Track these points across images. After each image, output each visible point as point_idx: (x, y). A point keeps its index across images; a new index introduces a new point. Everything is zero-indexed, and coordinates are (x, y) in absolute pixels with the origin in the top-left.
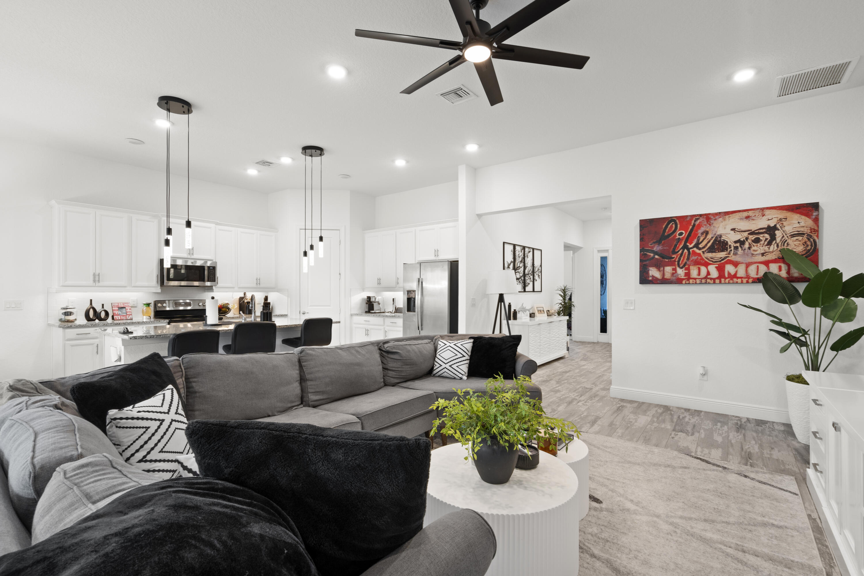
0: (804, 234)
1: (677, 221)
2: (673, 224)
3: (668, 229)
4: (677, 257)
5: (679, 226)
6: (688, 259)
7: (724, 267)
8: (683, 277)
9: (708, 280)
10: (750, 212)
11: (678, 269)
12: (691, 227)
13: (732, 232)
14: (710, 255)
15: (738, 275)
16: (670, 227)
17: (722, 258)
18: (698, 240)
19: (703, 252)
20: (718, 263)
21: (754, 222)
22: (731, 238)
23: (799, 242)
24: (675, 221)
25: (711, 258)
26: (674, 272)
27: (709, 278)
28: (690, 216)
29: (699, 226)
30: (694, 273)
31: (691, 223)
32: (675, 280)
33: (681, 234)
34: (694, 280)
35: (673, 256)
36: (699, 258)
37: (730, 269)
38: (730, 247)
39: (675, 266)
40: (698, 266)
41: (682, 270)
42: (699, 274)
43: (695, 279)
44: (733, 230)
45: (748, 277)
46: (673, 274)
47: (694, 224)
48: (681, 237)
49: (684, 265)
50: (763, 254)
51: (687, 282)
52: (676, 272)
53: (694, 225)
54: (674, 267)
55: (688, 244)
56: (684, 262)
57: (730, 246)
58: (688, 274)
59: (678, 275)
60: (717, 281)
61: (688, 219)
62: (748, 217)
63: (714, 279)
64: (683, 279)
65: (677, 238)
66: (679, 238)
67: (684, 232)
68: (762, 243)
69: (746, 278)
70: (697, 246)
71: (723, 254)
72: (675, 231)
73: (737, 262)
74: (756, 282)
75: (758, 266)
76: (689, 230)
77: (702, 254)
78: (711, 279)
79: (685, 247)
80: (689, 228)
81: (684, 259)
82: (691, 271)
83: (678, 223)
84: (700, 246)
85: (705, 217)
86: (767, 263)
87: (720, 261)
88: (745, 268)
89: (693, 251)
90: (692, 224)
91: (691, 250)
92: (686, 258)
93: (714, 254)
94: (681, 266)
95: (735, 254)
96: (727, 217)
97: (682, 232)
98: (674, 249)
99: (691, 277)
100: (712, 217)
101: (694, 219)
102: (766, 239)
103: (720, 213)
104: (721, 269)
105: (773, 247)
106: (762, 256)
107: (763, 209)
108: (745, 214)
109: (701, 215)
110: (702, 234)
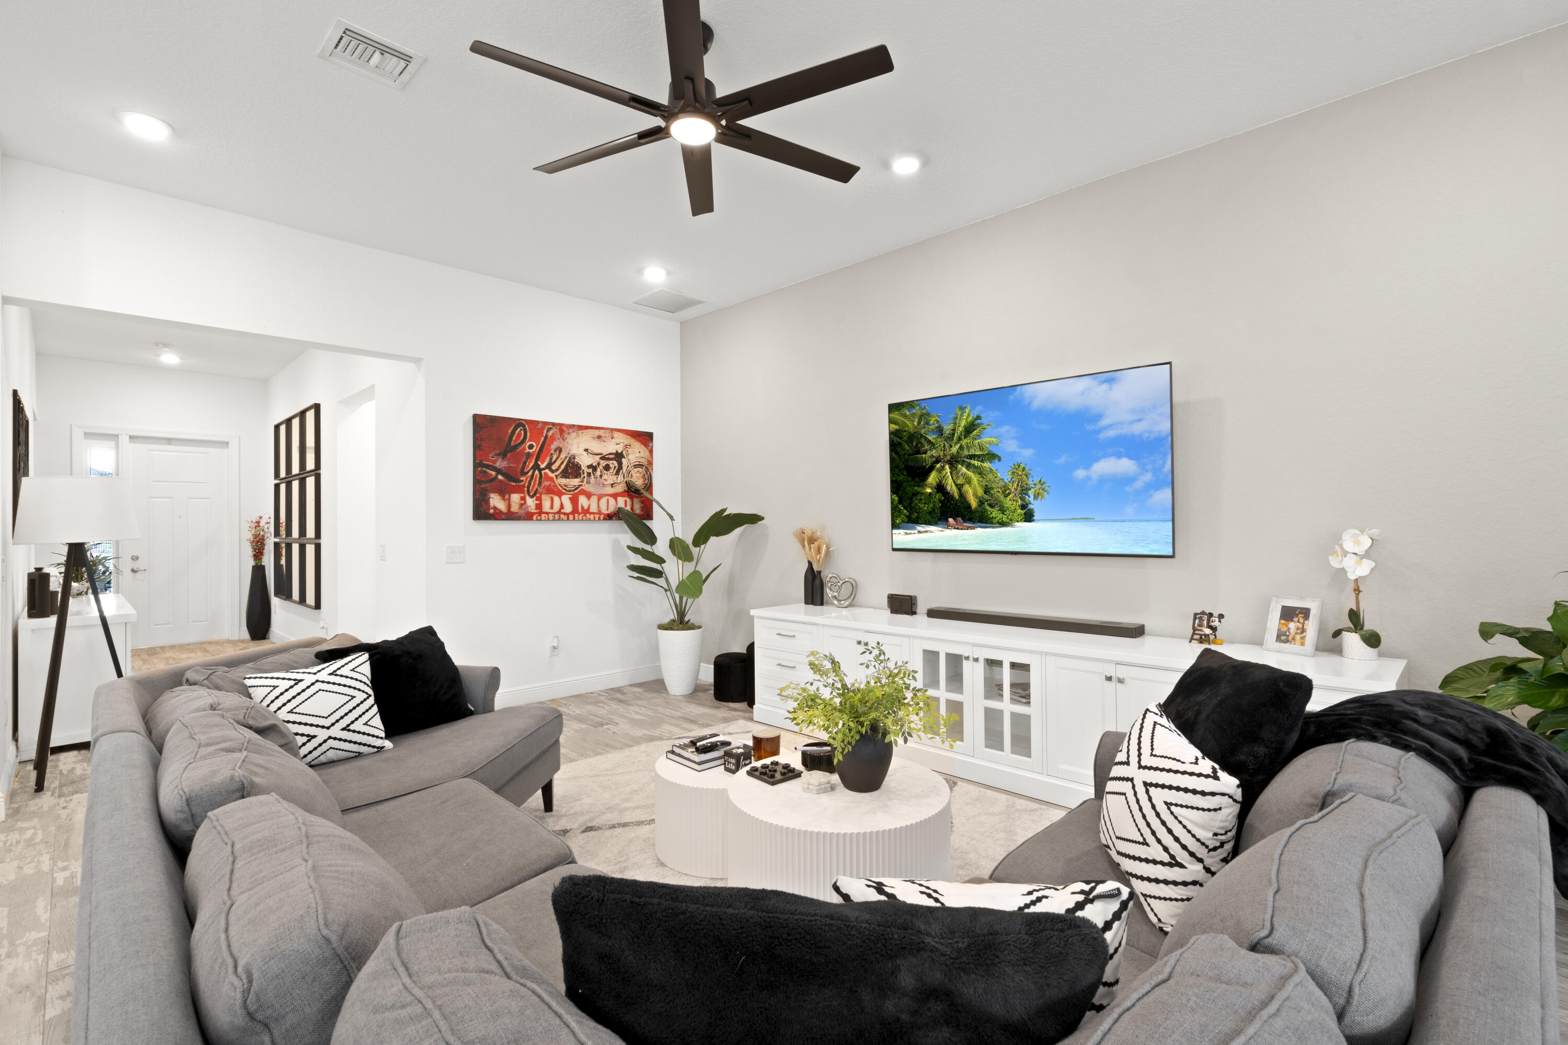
0: (643, 465)
1: (527, 426)
2: (521, 430)
3: (515, 436)
4: (526, 479)
5: (528, 434)
6: (540, 484)
7: (578, 498)
8: (533, 511)
9: (562, 516)
10: (602, 431)
11: (528, 498)
12: (543, 439)
13: (585, 453)
14: (563, 481)
15: (591, 511)
16: (518, 435)
17: (575, 486)
18: (551, 459)
19: (556, 476)
20: (572, 493)
21: (604, 444)
22: (585, 461)
23: (639, 474)
24: (524, 426)
25: (565, 485)
26: (523, 502)
27: (562, 513)
28: (542, 422)
29: (553, 439)
30: (546, 506)
31: (543, 433)
32: (524, 515)
33: (531, 447)
34: (546, 515)
35: (522, 479)
36: (552, 484)
37: (583, 500)
38: (584, 474)
39: (524, 493)
40: (551, 495)
41: (533, 499)
42: (552, 507)
43: (548, 513)
44: (586, 450)
45: (600, 513)
46: (522, 505)
47: (546, 435)
48: (531, 451)
49: (535, 494)
50: (612, 485)
51: (539, 518)
52: (525, 503)
53: (546, 437)
54: (523, 495)
55: (539, 463)
56: (535, 489)
57: (583, 470)
58: (539, 506)
59: (528, 507)
60: (571, 517)
61: (540, 426)
62: (599, 437)
63: (567, 514)
64: (534, 513)
65: (526, 451)
66: (529, 453)
67: (534, 444)
68: (611, 471)
69: (597, 514)
70: (549, 466)
71: (575, 482)
72: (523, 441)
73: (589, 492)
74: (607, 519)
75: (608, 500)
76: (541, 442)
77: (555, 478)
78: (565, 514)
79: (536, 467)
80: (541, 439)
81: (534, 486)
82: (543, 503)
83: (528, 429)
84: (554, 467)
85: (558, 427)
86: (615, 496)
87: (574, 490)
88: (597, 501)
89: (545, 473)
90: (544, 435)
91: (543, 472)
92: (537, 482)
93: (567, 480)
94: (531, 494)
95: (588, 483)
96: (580, 432)
97: (532, 444)
98: (523, 468)
99: (544, 510)
100: (566, 430)
101: (546, 428)
102: (615, 467)
103: (573, 425)
104: (574, 501)
105: (620, 478)
106: (612, 487)
107: (612, 430)
108: (597, 433)
109: (554, 424)
110: (555, 451)
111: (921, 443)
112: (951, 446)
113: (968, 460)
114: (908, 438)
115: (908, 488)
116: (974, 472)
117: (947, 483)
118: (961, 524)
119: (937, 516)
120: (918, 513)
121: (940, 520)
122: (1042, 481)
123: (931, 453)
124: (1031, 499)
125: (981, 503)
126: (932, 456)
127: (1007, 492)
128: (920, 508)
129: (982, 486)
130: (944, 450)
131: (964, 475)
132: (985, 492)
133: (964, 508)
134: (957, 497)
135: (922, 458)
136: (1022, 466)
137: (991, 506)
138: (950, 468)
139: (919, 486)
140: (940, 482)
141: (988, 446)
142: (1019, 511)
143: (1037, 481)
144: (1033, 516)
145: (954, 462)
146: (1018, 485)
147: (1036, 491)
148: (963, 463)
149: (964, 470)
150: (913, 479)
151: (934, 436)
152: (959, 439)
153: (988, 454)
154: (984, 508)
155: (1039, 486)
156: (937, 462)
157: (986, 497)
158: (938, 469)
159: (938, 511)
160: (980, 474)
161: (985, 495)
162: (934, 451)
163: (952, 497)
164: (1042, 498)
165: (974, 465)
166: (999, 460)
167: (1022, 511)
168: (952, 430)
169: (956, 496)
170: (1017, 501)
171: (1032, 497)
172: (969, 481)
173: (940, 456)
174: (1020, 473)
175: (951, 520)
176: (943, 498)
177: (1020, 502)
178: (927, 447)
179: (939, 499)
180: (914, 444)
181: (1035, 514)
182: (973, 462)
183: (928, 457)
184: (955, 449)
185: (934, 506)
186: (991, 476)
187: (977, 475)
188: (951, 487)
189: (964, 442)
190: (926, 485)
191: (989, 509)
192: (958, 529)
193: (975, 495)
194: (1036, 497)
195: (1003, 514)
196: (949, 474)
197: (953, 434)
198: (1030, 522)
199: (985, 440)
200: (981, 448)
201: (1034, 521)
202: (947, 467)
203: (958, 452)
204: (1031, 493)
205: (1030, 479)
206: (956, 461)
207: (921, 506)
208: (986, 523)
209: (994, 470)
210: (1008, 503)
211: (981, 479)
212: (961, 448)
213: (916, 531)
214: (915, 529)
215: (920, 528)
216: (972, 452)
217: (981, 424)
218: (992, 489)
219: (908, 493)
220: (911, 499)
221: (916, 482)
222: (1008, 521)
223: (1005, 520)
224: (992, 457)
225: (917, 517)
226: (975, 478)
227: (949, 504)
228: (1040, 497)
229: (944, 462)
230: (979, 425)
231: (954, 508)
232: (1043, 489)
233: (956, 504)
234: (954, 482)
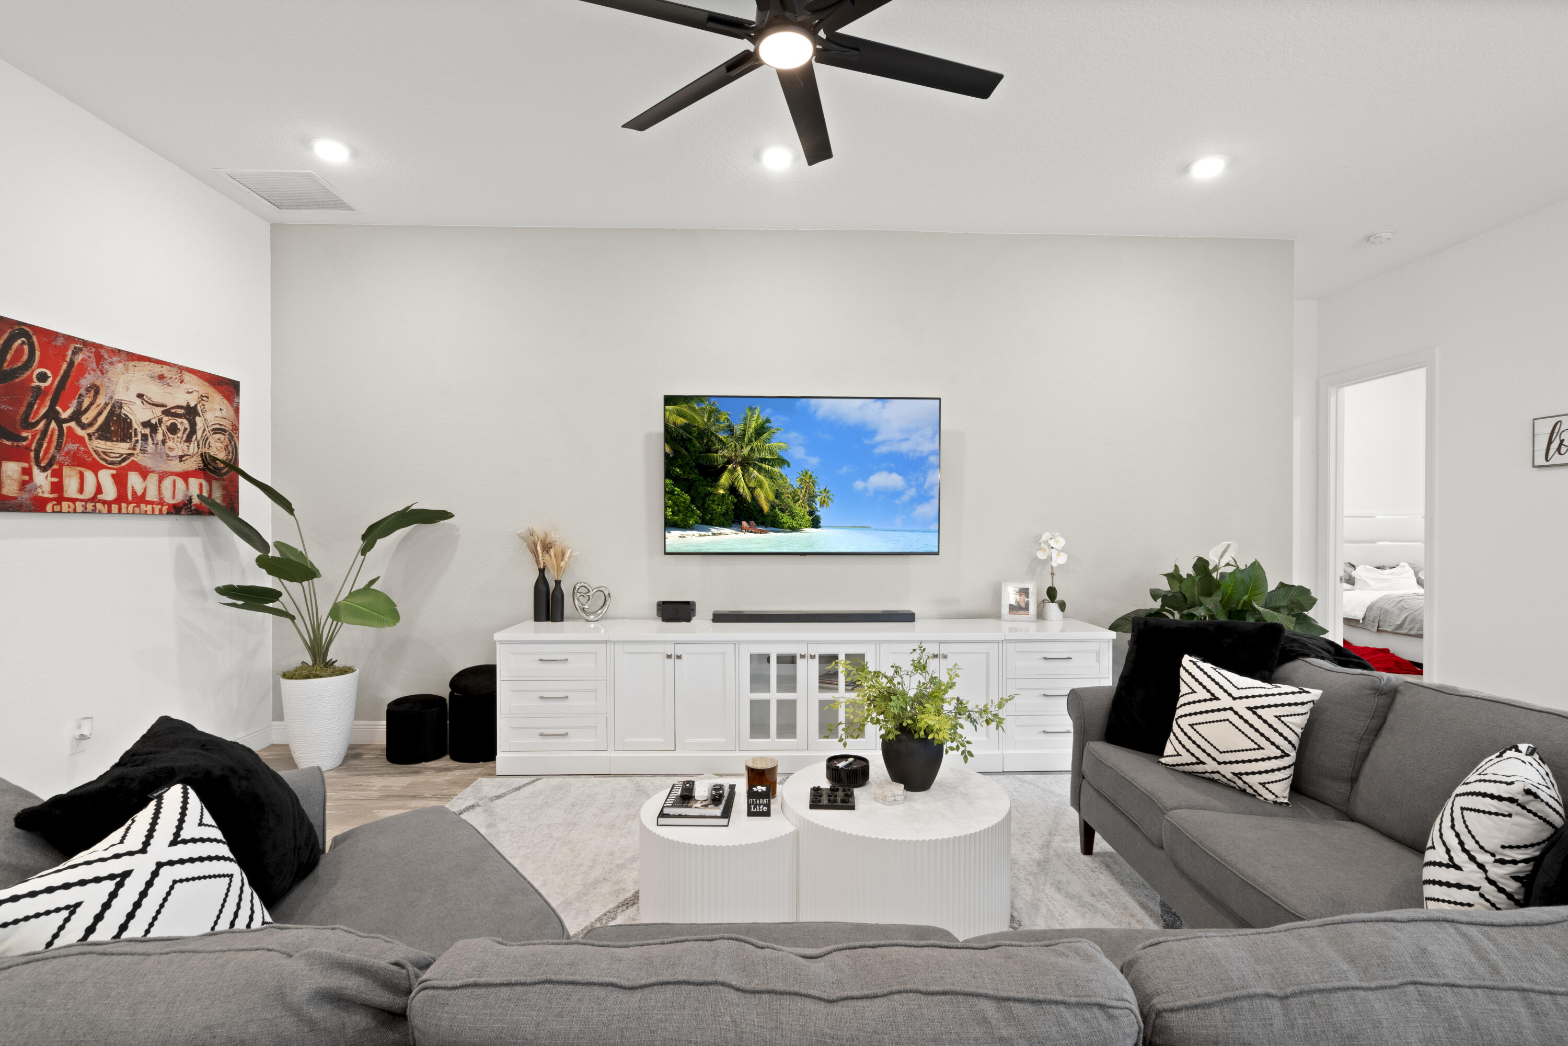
0: (225, 431)
1: (34, 338)
2: (23, 343)
3: (12, 352)
4: (34, 436)
5: (38, 353)
6: (59, 447)
7: (127, 476)
8: (46, 495)
9: (99, 506)
10: (165, 367)
11: (36, 471)
12: (65, 366)
13: (139, 401)
14: (101, 445)
15: (148, 498)
16: (16, 350)
17: (122, 455)
18: (80, 404)
19: (89, 435)
20: (116, 466)
21: (169, 390)
22: (138, 414)
23: (220, 444)
24: (29, 337)
25: (104, 453)
26: (26, 478)
27: (99, 501)
28: (64, 335)
29: (83, 369)
30: (71, 487)
31: (65, 356)
32: (29, 502)
33: (42, 377)
34: (71, 504)
35: (24, 434)
36: (82, 449)
37: (134, 480)
38: (136, 435)
39: (28, 461)
40: (79, 469)
41: (45, 474)
42: (81, 490)
43: (73, 500)
44: (140, 396)
45: (161, 502)
46: (24, 484)
47: (71, 359)
48: (43, 385)
49: (50, 464)
50: (181, 457)
51: (57, 508)
52: (31, 479)
53: (71, 364)
54: (26, 465)
55: (58, 408)
56: (50, 455)
57: (136, 430)
58: (57, 488)
59: (36, 488)
60: (115, 508)
61: (60, 342)
62: (161, 377)
63: (108, 504)
64: (48, 500)
65: (34, 384)
66: (39, 388)
67: (49, 374)
68: (180, 435)
69: (158, 504)
70: (76, 416)
71: (122, 448)
72: (28, 365)
73: (145, 468)
74: (172, 514)
75: (174, 481)
76: (62, 372)
77: (86, 438)
78: (104, 502)
79: (52, 415)
80: (61, 366)
81: (49, 449)
82: (66, 481)
83: (36, 344)
84: (85, 419)
85: (94, 350)
86: (185, 476)
87: (120, 463)
88: (157, 483)
89: (69, 428)
90: (68, 359)
91: (65, 426)
92: (54, 444)
93: (109, 443)
94: (43, 464)
95: (143, 451)
96: (131, 364)
97: (46, 374)
98: (27, 415)
99: (66, 495)
100: (106, 356)
101: (72, 347)
102: (185, 429)
103: (119, 351)
104: (120, 480)
105: (193, 449)
106: (181, 461)
107: (182, 369)
108: (158, 369)
109: (85, 343)
110: (88, 390)
111: (712, 441)
112: (742, 448)
113: (759, 464)
114: (698, 434)
115: (701, 488)
116: (765, 476)
117: (740, 486)
118: (754, 528)
119: (731, 519)
120: (712, 514)
121: (733, 522)
122: (827, 490)
123: (723, 453)
124: (818, 506)
125: (773, 507)
126: (723, 456)
127: (797, 497)
128: (713, 510)
129: (773, 490)
130: (736, 451)
131: (755, 478)
132: (776, 497)
133: (757, 511)
134: (750, 500)
135: (713, 457)
136: (809, 473)
137: (782, 511)
138: (741, 470)
139: (711, 487)
140: (733, 483)
141: (777, 450)
142: (808, 517)
143: (822, 489)
144: (820, 522)
145: (745, 463)
146: (806, 492)
147: (822, 498)
148: (754, 466)
149: (755, 473)
150: (705, 479)
151: (726, 435)
152: (750, 441)
153: (778, 459)
154: (776, 513)
155: (824, 494)
156: (729, 462)
157: (777, 502)
158: (730, 470)
159: (731, 514)
160: (771, 478)
161: (776, 500)
162: (726, 451)
163: (745, 500)
164: (827, 506)
165: (765, 469)
166: (789, 466)
167: (810, 518)
168: (743, 430)
169: (749, 498)
170: (805, 508)
171: (818, 504)
172: (761, 485)
173: (731, 457)
174: (808, 480)
175: (744, 523)
176: (736, 501)
177: (808, 509)
178: (718, 446)
179: (732, 502)
180: (705, 441)
181: (821, 521)
182: (764, 465)
183: (720, 456)
184: (746, 451)
185: (728, 508)
186: (781, 481)
187: (768, 479)
188: (743, 489)
189: (755, 444)
190: (719, 486)
191: (780, 514)
192: (751, 532)
193: (767, 499)
194: (822, 505)
195: (793, 519)
196: (741, 476)
197: (744, 435)
198: (817, 528)
199: (775, 444)
200: (771, 453)
201: (820, 527)
202: (739, 468)
203: (749, 454)
204: (818, 500)
205: (817, 487)
206: (748, 463)
207: (715, 507)
208: (778, 527)
209: (784, 476)
210: (797, 508)
211: (772, 484)
212: (752, 450)
213: (710, 533)
214: (709, 530)
215: (714, 530)
216: (763, 455)
217: (770, 427)
218: (783, 494)
219: (700, 493)
220: (704, 499)
221: (708, 482)
222: (798, 526)
223: (795, 525)
224: (781, 462)
225: (711, 519)
226: (766, 482)
227: (742, 507)
228: (825, 504)
229: (736, 463)
230: (768, 428)
231: (747, 511)
232: (828, 497)
233: (749, 507)
234: (747, 485)
